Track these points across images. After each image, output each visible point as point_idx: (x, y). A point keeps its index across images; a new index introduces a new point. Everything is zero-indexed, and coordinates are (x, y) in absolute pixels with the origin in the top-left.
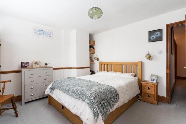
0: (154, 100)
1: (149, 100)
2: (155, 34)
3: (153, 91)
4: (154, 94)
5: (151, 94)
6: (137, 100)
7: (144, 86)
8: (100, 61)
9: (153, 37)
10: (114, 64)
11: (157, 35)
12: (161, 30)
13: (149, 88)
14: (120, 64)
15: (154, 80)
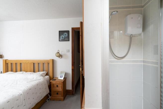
0: (61, 96)
1: (57, 97)
2: (64, 34)
3: (61, 88)
4: (61, 90)
5: (59, 91)
6: (47, 101)
7: (53, 84)
8: (5, 58)
9: (63, 37)
10: (25, 62)
11: (66, 36)
12: (68, 32)
13: (57, 86)
14: (31, 62)
15: (62, 77)
